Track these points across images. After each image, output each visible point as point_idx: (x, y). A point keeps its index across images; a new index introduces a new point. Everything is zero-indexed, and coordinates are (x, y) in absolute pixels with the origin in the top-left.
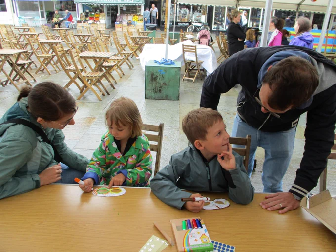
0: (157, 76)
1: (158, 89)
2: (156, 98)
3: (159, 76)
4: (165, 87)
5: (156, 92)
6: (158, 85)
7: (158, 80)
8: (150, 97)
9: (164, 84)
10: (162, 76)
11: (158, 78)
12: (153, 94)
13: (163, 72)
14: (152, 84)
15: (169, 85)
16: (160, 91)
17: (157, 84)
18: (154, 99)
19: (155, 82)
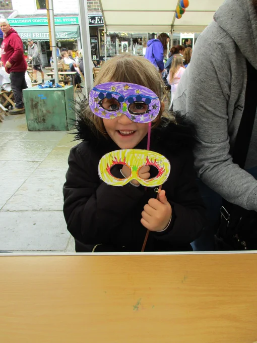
0: (38, 103)
1: (42, 118)
2: (41, 129)
3: (40, 102)
4: (49, 115)
5: (39, 122)
6: (40, 114)
7: (39, 107)
8: (33, 128)
9: (48, 112)
10: (44, 101)
11: (39, 104)
12: (36, 125)
13: (43, 97)
14: (33, 112)
15: (54, 113)
16: (44, 120)
17: (39, 112)
18: (39, 130)
19: (36, 110)
